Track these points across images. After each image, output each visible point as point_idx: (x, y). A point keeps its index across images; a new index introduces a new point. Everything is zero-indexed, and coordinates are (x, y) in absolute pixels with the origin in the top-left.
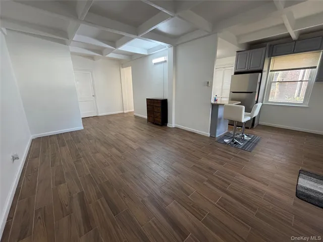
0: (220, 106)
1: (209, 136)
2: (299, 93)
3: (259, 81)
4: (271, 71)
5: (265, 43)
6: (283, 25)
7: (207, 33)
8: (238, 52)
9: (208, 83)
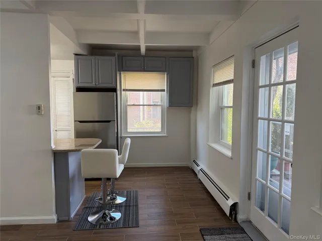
0: (69, 153)
1: (56, 221)
2: (144, 118)
3: (115, 104)
4: (124, 90)
5: (113, 51)
6: (136, 33)
7: (27, 8)
8: (76, 55)
9: (39, 108)
